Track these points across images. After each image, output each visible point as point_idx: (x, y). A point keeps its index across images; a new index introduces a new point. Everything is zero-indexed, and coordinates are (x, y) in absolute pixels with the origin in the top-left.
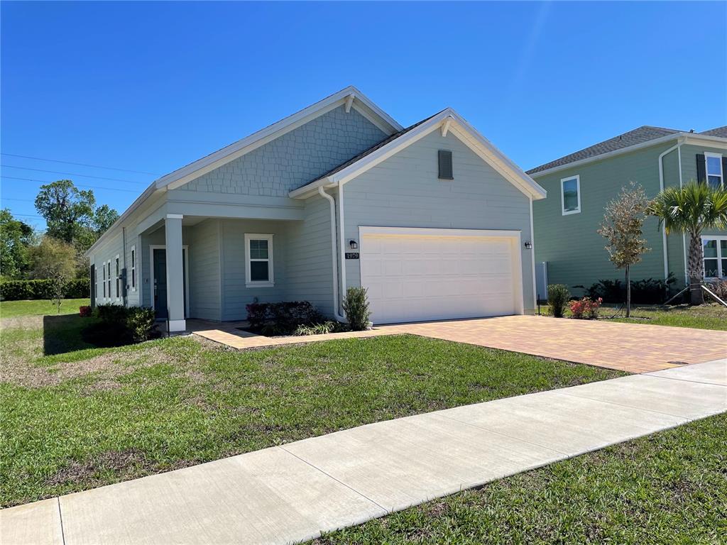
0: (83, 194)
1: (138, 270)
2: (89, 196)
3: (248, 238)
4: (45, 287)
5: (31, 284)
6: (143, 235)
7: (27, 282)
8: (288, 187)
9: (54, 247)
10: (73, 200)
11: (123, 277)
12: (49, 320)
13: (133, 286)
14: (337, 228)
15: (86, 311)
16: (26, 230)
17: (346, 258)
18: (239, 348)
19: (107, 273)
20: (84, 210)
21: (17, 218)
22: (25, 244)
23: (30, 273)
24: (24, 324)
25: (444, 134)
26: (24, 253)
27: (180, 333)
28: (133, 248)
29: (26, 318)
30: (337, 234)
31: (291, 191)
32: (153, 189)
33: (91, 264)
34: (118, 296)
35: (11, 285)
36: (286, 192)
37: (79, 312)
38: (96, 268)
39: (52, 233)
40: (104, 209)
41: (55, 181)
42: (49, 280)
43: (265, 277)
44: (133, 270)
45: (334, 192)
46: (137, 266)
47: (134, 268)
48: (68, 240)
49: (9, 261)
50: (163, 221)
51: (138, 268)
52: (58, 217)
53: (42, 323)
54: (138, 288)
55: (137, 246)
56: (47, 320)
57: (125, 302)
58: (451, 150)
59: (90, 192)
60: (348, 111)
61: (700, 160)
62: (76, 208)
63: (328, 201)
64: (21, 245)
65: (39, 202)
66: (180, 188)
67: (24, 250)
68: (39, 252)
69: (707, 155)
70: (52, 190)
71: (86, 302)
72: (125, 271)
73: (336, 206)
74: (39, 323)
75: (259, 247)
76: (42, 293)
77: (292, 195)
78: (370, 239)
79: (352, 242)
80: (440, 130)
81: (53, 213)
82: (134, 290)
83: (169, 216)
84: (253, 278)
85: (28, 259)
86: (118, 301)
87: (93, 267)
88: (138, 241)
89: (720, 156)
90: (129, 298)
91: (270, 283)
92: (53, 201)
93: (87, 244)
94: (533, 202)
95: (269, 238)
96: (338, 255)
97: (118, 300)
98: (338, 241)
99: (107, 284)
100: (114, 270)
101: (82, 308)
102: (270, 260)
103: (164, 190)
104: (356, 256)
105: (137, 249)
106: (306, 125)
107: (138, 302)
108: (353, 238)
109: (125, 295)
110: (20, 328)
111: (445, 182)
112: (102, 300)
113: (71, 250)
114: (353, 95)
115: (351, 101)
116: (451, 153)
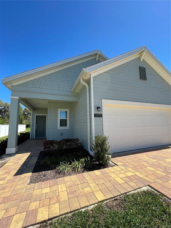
3: (59, 110)
8: (71, 88)
14: (90, 100)
17: (95, 116)
30: (90, 104)
43: (66, 125)
60: (97, 60)
63: (86, 87)
66: (19, 85)
77: (72, 91)
79: (98, 108)
80: (139, 58)
91: (68, 127)
96: (90, 115)
98: (90, 107)
102: (68, 119)
103: (10, 85)
104: (100, 116)
106: (79, 64)
108: (98, 105)
114: (99, 53)
115: (98, 56)
116: (145, 68)
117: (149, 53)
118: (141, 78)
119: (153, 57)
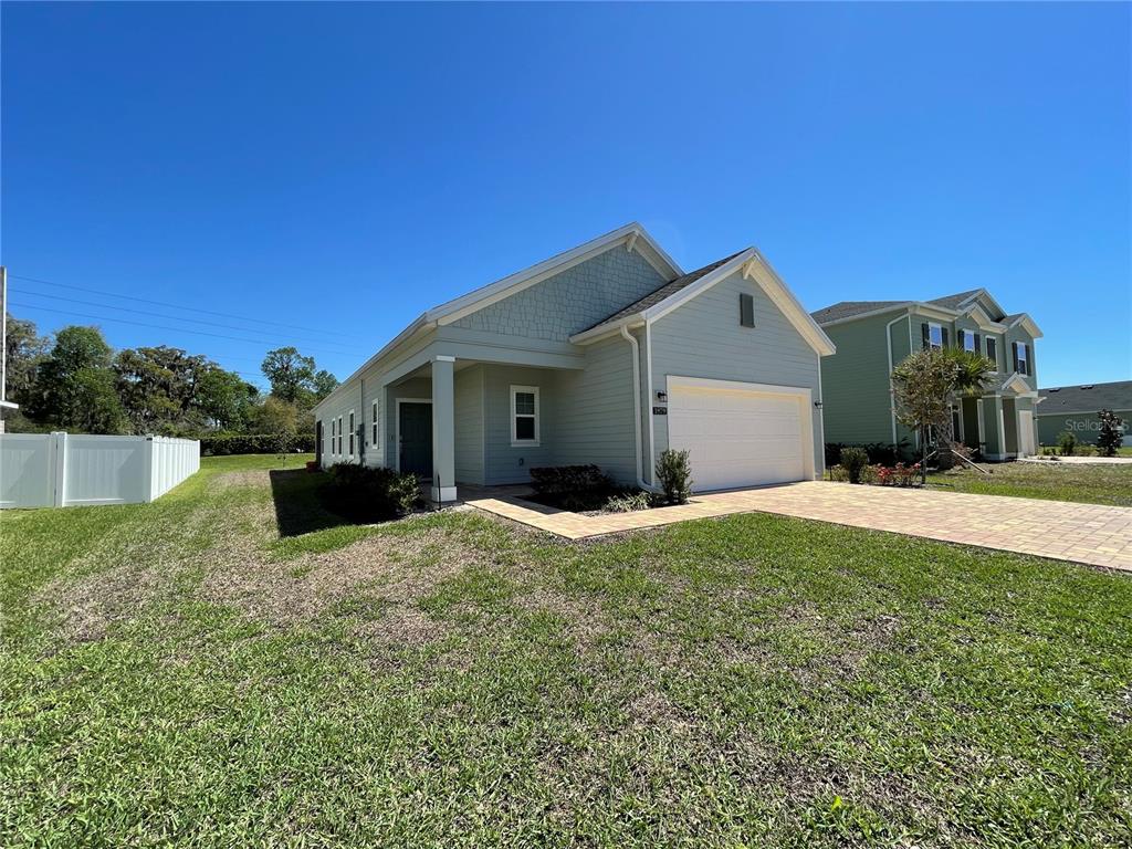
0: (305, 360)
1: (382, 426)
2: (311, 361)
3: (514, 390)
4: (270, 442)
5: (257, 439)
6: (389, 387)
7: (254, 438)
8: (570, 330)
9: (278, 406)
10: (296, 365)
11: (361, 432)
12: (277, 477)
13: (375, 443)
14: (642, 376)
15: (315, 467)
16: (252, 391)
17: (654, 413)
18: (573, 538)
19: (337, 429)
20: (305, 374)
21: (244, 379)
22: (251, 403)
23: (255, 429)
24: (250, 480)
25: (746, 277)
26: (250, 410)
27: (450, 503)
28: (375, 402)
29: (251, 472)
30: (642, 384)
31: (571, 335)
32: (422, 322)
33: (317, 421)
34: (351, 453)
35: (237, 439)
36: (567, 336)
37: (305, 466)
38: (323, 424)
39: (276, 394)
40: (324, 373)
41: (282, 348)
42: (274, 435)
43: (531, 435)
44: (375, 426)
45: (639, 333)
46: (382, 420)
47: (376, 423)
48: (291, 401)
49: (236, 418)
50: (428, 365)
51: (381, 424)
52: (282, 379)
53: (269, 478)
54: (382, 445)
55: (382, 398)
56: (273, 474)
57: (363, 460)
58: (752, 294)
59: (312, 358)
60: (629, 250)
61: (925, 330)
62: (298, 372)
63: (630, 344)
64: (247, 404)
65: (265, 367)
66: (453, 325)
67: (250, 408)
68: (264, 411)
69: (931, 324)
70: (278, 355)
71: (312, 457)
72: (362, 427)
73: (642, 351)
74: (266, 481)
75: (525, 401)
76: (268, 447)
77: (572, 340)
78: (679, 390)
79: (660, 395)
80: (741, 272)
81: (277, 376)
82: (375, 447)
83: (439, 358)
84: (519, 437)
85: (253, 416)
86: (354, 459)
87: (319, 423)
88: (383, 394)
89: (939, 326)
90: (366, 456)
91: (536, 442)
92: (278, 365)
93: (308, 405)
94: (821, 358)
95: (535, 390)
96: (643, 409)
97: (352, 457)
98: (643, 393)
99: (337, 441)
100: (345, 426)
101: (308, 464)
102: (536, 416)
103: (433, 325)
104: (662, 410)
105: (382, 404)
107: (382, 461)
108: (661, 389)
109: (362, 452)
110: (246, 485)
111: (748, 330)
112: (330, 458)
113: (293, 409)
114: (637, 232)
115: (634, 239)
116: (752, 298)
117: (765, 264)
118: (742, 323)
119: (772, 274)
